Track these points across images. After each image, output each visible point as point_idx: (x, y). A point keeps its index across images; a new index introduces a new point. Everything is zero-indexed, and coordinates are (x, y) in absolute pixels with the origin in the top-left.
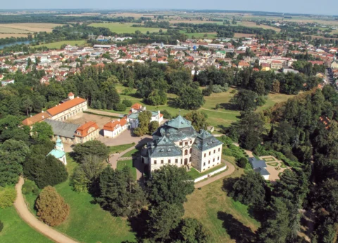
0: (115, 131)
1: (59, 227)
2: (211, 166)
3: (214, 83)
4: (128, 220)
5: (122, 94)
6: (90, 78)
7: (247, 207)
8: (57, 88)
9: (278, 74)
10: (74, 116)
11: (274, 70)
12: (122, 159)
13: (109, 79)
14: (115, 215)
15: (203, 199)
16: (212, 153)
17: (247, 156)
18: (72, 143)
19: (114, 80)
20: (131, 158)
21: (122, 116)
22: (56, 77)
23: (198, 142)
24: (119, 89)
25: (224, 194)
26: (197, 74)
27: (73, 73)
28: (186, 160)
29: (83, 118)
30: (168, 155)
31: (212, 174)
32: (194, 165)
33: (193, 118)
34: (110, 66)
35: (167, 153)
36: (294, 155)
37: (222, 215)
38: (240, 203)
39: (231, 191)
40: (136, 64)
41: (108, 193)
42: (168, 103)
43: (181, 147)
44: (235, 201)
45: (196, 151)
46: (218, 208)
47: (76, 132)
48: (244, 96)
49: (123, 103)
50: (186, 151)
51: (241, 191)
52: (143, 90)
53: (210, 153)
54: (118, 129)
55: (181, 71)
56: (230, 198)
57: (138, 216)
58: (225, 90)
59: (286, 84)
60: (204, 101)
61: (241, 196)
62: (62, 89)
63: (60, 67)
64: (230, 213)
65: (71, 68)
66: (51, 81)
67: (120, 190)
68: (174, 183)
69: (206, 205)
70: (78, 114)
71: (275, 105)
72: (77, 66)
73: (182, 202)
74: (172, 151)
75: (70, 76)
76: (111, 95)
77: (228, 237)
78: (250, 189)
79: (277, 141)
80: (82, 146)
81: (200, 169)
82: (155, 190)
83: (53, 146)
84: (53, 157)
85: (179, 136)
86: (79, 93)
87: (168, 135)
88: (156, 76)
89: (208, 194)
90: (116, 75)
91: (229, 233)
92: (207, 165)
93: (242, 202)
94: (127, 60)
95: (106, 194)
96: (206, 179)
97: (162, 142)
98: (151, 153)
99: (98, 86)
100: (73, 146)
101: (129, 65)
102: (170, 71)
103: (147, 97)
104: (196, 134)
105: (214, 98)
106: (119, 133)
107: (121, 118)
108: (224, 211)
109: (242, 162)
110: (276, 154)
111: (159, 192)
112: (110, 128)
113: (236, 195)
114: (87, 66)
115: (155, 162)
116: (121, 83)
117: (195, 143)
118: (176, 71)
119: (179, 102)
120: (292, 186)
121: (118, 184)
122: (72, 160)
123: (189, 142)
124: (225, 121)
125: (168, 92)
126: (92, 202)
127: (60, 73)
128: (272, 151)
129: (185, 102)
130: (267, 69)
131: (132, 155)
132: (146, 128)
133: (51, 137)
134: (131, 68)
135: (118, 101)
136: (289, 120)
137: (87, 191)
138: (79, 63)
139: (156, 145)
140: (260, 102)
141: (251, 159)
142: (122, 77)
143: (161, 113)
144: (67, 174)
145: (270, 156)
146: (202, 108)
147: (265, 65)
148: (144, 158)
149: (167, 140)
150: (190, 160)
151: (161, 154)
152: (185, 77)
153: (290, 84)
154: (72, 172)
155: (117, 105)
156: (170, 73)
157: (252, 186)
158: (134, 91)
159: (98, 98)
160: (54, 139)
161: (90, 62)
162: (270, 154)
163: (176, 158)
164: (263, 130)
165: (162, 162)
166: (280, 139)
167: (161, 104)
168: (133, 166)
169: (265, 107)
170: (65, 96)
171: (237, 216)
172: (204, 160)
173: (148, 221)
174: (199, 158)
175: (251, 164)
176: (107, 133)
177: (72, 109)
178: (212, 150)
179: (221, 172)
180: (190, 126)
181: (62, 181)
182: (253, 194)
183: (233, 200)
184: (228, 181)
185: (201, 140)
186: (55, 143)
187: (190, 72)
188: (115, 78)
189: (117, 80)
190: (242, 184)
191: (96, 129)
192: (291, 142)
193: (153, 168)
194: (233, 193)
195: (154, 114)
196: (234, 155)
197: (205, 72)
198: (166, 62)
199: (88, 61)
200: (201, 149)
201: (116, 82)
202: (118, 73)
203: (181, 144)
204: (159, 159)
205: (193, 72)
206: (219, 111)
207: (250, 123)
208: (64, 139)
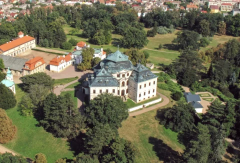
0: (60, 66)
1: (8, 144)
2: (146, 97)
3: (160, 24)
4: (68, 141)
5: (69, 34)
6: (39, 19)
7: (177, 134)
8: (8, 27)
9: (226, 17)
10: (24, 53)
11: (223, 12)
12: (66, 90)
13: (57, 20)
14: (57, 136)
15: (137, 126)
16: (147, 85)
17: (184, 92)
18: (21, 76)
19: (62, 21)
20: (73, 89)
21: (68, 54)
22: (7, 18)
23: (134, 74)
24: (67, 29)
25: (157, 122)
26: (144, 16)
27: (23, 14)
28: (123, 92)
29: (31, 55)
30: (106, 86)
31: (147, 105)
32: (130, 96)
33: (132, 54)
34: (58, 8)
35: (105, 84)
36: (230, 91)
37: (152, 140)
38: (171, 131)
39: (163, 120)
40: (84, 6)
41: (51, 116)
42: (113, 43)
43: (118, 78)
44: (167, 128)
45: (133, 83)
46: (149, 134)
47: (24, 66)
48: (186, 36)
49: (70, 41)
50: (123, 83)
51: (172, 120)
52: (89, 31)
53: (145, 85)
54: (63, 65)
55: (127, 13)
56: (162, 126)
57: (77, 137)
58: (170, 32)
59: (233, 26)
60: (148, 41)
61: (171, 124)
62: (13, 29)
63: (11, 9)
64: (161, 139)
65: (21, 9)
66: (3, 21)
67: (62, 113)
68: (109, 108)
69: (139, 131)
70: (26, 51)
71: (218, 46)
72: (27, 8)
73: (117, 127)
74: (109, 81)
75: (20, 17)
76: (58, 34)
77: (156, 159)
78: (179, 118)
79: (215, 78)
80: (30, 77)
81: (135, 100)
82: (92, 114)
83: (3, 77)
84: (4, 86)
85: (117, 69)
86: (28, 32)
87: (106, 67)
88: (103, 17)
89: (141, 121)
90: (64, 17)
91: (158, 155)
92: (143, 97)
93: (173, 130)
94: (75, 2)
95: (49, 117)
96: (141, 109)
97: (100, 74)
98: (91, 83)
99: (46, 26)
100: (22, 78)
101: (77, 8)
102: (116, 13)
103: (92, 37)
104: (132, 68)
105: (158, 39)
106: (64, 68)
107: (66, 55)
108: (155, 136)
109: (176, 95)
110: (212, 90)
111: (95, 117)
112: (56, 63)
113: (167, 123)
114: (37, 8)
115: (94, 92)
116: (69, 24)
117: (131, 76)
118: (122, 13)
119: (123, 42)
120: (218, 115)
121: (60, 108)
122: (20, 89)
123: (126, 75)
124: (167, 60)
125: (113, 33)
126: (37, 125)
127: (11, 14)
128: (209, 87)
129: (128, 42)
130: (216, 11)
131: (75, 87)
132: (89, 64)
133: (2, 70)
134: (78, 10)
135: (64, 40)
136: (229, 60)
137: (32, 116)
138: (29, 5)
139: (95, 76)
140: (203, 44)
141: (187, 93)
142: (69, 18)
143: (104, 51)
144: (16, 101)
145: (207, 92)
146: (145, 48)
147: (215, 7)
148: (85, 89)
149: (106, 72)
150: (127, 92)
151: (100, 84)
152: (131, 19)
153: (236, 26)
154: (20, 100)
155: (63, 44)
156: (116, 14)
157: (182, 114)
158: (81, 32)
159: (45, 37)
160: (4, 72)
161: (40, 4)
162: (206, 91)
163: (114, 88)
164: (201, 68)
165: (101, 91)
166: (217, 76)
167: (106, 44)
168: (75, 96)
169: (208, 47)
170: (15, 35)
171: (167, 141)
172: (139, 91)
173: (84, 139)
174: (136, 89)
175: (186, 98)
176: (52, 68)
177: (22, 46)
178: (147, 82)
179: (156, 104)
180: (127, 60)
181: (11, 107)
182: (183, 122)
183: (165, 128)
184: (162, 111)
185: (137, 73)
186: (5, 75)
187: (137, 14)
188: (62, 19)
189: (65, 21)
190: (172, 113)
191: (43, 64)
192: (228, 79)
193: (92, 97)
194: (165, 122)
195: (97, 51)
196: (170, 90)
197: (151, 14)
198: (114, 5)
199: (38, 3)
200: (137, 81)
201: (64, 23)
202: (66, 14)
203: (118, 76)
204: (98, 89)
205: (139, 14)
206: (162, 51)
207: (188, 61)
208: (13, 72)
